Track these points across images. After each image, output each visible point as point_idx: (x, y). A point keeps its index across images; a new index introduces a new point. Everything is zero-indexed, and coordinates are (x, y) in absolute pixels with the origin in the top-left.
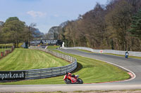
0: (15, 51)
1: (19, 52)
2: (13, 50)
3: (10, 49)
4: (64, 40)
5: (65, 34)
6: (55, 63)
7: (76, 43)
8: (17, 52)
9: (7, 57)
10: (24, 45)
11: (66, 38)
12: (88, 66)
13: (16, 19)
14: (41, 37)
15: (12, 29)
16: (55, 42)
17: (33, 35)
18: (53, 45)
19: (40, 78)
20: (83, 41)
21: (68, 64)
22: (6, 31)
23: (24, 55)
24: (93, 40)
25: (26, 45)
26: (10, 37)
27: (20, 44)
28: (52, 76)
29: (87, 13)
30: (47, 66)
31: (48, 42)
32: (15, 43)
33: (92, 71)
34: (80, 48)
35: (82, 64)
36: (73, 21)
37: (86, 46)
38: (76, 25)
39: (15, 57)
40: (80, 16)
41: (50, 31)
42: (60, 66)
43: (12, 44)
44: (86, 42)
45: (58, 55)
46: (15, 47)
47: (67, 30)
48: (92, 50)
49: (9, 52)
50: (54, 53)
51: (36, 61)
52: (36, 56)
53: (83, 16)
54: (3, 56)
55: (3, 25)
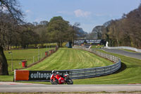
0: (59, 51)
1: (63, 52)
2: (57, 49)
3: (55, 49)
4: (108, 39)
5: (109, 33)
6: (99, 63)
7: (120, 43)
8: (61, 51)
9: (52, 56)
10: (68, 43)
11: (110, 37)
12: (133, 66)
13: (60, 18)
14: (85, 36)
15: (56, 29)
16: (99, 41)
17: (77, 35)
18: (96, 44)
20: (127, 41)
21: (111, 64)
22: (50, 31)
23: (68, 55)
24: (137, 40)
25: (70, 45)
26: (54, 36)
27: (64, 44)
28: (96, 76)
29: (131, 12)
30: (91, 65)
31: (92, 41)
32: (59, 42)
33: (137, 71)
34: (124, 48)
35: (126, 63)
36: (116, 20)
37: (130, 46)
38: (120, 25)
39: (59, 56)
40: (125, 15)
41: (94, 30)
42: (104, 65)
43: (56, 44)
44: (130, 42)
46: (59, 47)
47: (111, 29)
48: (136, 50)
49: (53, 52)
50: (98, 52)
51: (80, 61)
52: (80, 55)
53: (127, 15)
54: (47, 55)
55: (47, 24)
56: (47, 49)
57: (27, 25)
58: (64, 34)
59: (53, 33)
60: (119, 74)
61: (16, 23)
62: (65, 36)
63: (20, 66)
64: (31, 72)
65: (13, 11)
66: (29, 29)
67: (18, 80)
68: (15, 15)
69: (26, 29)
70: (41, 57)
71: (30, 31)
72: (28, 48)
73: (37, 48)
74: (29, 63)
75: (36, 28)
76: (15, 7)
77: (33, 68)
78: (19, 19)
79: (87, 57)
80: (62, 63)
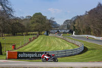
0: (39, 38)
1: (42, 38)
2: (38, 36)
3: (36, 36)
4: (75, 30)
5: (75, 25)
6: (68, 46)
7: (84, 32)
8: (41, 38)
9: (34, 42)
10: (46, 33)
11: (76, 28)
12: (92, 49)
13: (40, 14)
14: (58, 27)
15: (37, 21)
16: (68, 31)
17: (52, 26)
18: (66, 33)
20: (89, 31)
21: (77, 48)
22: (33, 23)
23: (46, 41)
24: (95, 30)
25: (47, 33)
26: (35, 27)
27: (43, 32)
29: (92, 10)
30: (62, 48)
31: (63, 31)
32: (39, 31)
33: (95, 53)
34: (86, 36)
35: (88, 47)
36: (81, 16)
37: (91, 34)
38: (83, 19)
39: (39, 42)
40: (87, 12)
41: (64, 23)
42: (71, 48)
43: (37, 33)
44: (91, 31)
45: (70, 41)
46: (39, 35)
47: (76, 22)
48: (95, 37)
49: (35, 38)
51: (54, 45)
52: (54, 41)
53: (89, 12)
54: (31, 41)
55: (31, 18)
56: (30, 36)
57: (16, 19)
59: (35, 25)
60: (82, 55)
61: (8, 17)
62: (43, 27)
63: (11, 48)
64: (19, 53)
65: (6, 9)
66: (18, 21)
67: (9, 58)
68: (7, 12)
69: (15, 22)
70: (26, 42)
71: (19, 23)
72: (16, 35)
73: (23, 35)
74: (17, 46)
75: (22, 21)
76: (8, 6)
77: (21, 50)
78: (10, 14)
79: (59, 42)
80: (41, 46)
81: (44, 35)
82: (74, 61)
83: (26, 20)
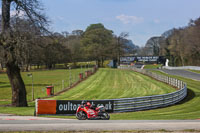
0: (98, 72)
1: (104, 73)
2: (96, 70)
3: (92, 69)
4: (168, 56)
5: (170, 47)
6: (155, 89)
7: (186, 61)
8: (102, 73)
9: (88, 80)
10: (111, 63)
11: (172, 53)
13: (100, 26)
14: (135, 51)
15: (94, 41)
16: (155, 59)
18: (152, 63)
19: (134, 110)
20: (196, 58)
21: (174, 91)
22: (86, 44)
23: (112, 78)
25: (115, 64)
26: (91, 52)
27: (106, 62)
28: (151, 108)
30: (143, 93)
31: (145, 59)
32: (99, 60)
34: (191, 68)
35: (195, 90)
36: (180, 29)
38: (186, 35)
39: (98, 80)
40: (192, 21)
41: (148, 43)
42: (162, 93)
43: (94, 63)
46: (99, 66)
47: (172, 41)
49: (90, 74)
50: (154, 74)
51: (129, 86)
52: (128, 79)
53: (196, 22)
54: (82, 78)
55: (82, 34)
57: (53, 36)
58: (106, 49)
59: (90, 48)
60: (184, 105)
61: (38, 33)
62: (107, 52)
63: (43, 93)
64: (59, 102)
65: (34, 17)
66: (57, 41)
67: (41, 113)
68: (35, 23)
69: (52, 42)
70: (74, 81)
71: (58, 44)
72: (55, 68)
73: (67, 68)
74: (56, 90)
75: (66, 40)
76: (37, 11)
77: (63, 97)
78: (42, 27)
79: (138, 81)
80: (103, 89)
81: (108, 66)
82: (167, 118)
83: (72, 37)
